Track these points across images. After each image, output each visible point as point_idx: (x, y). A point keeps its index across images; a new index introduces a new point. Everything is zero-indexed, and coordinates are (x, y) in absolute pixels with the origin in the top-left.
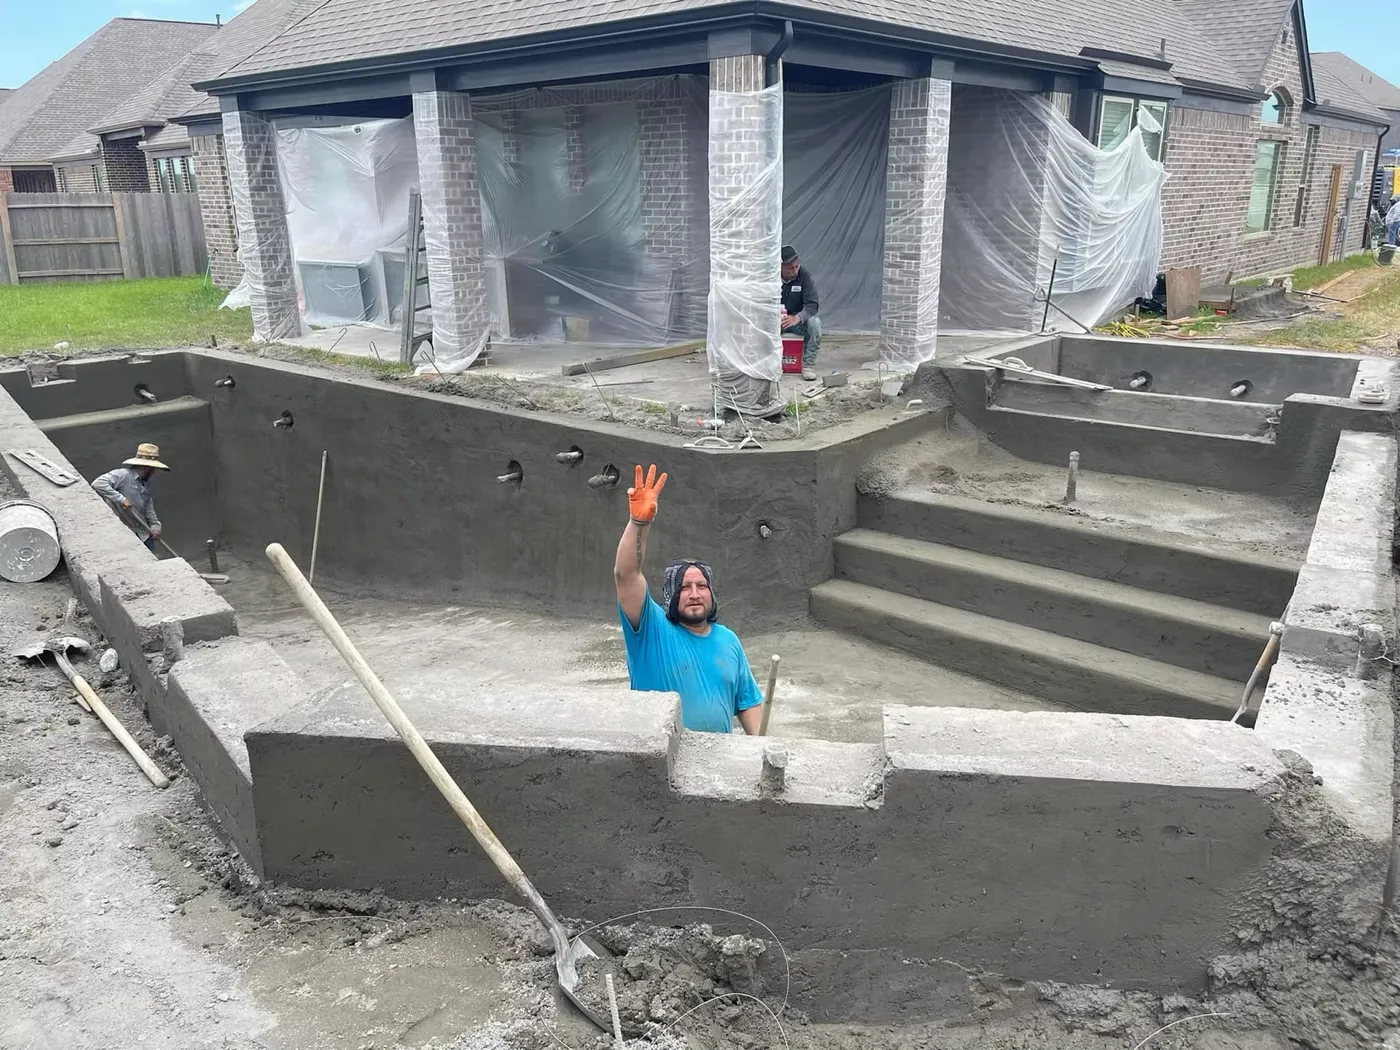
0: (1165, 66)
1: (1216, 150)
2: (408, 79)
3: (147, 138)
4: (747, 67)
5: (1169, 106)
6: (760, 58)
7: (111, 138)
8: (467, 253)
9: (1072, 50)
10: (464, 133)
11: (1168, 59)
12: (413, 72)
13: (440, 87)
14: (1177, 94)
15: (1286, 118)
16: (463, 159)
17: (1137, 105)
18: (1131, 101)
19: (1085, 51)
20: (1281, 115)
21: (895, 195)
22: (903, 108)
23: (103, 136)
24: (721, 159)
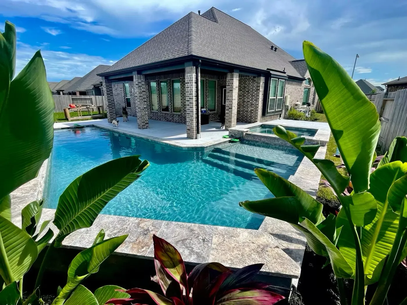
0: (285, 73)
1: (296, 89)
2: (132, 73)
3: (101, 86)
4: (192, 69)
5: (285, 81)
6: (195, 67)
7: (95, 86)
8: (144, 106)
9: (265, 69)
10: (143, 83)
11: (285, 71)
12: (133, 71)
13: (138, 74)
14: (287, 78)
15: (310, 84)
16: (143, 88)
17: (278, 80)
18: (277, 79)
19: (268, 69)
20: (309, 83)
21: (227, 96)
22: (229, 79)
23: (94, 86)
24: (188, 88)
